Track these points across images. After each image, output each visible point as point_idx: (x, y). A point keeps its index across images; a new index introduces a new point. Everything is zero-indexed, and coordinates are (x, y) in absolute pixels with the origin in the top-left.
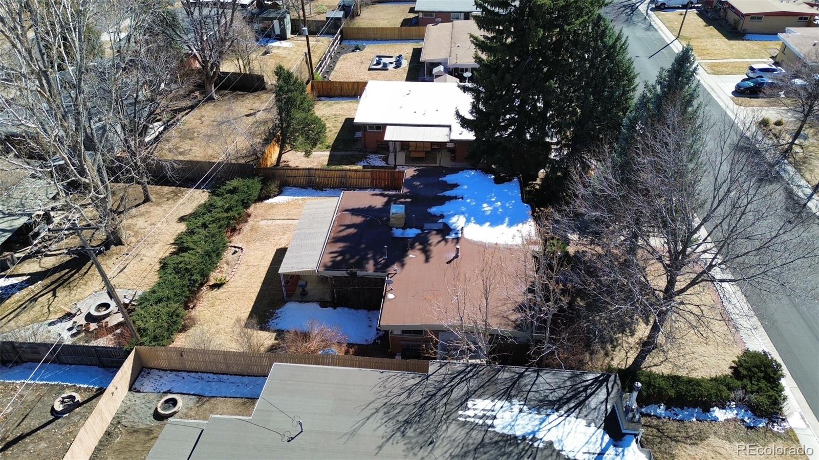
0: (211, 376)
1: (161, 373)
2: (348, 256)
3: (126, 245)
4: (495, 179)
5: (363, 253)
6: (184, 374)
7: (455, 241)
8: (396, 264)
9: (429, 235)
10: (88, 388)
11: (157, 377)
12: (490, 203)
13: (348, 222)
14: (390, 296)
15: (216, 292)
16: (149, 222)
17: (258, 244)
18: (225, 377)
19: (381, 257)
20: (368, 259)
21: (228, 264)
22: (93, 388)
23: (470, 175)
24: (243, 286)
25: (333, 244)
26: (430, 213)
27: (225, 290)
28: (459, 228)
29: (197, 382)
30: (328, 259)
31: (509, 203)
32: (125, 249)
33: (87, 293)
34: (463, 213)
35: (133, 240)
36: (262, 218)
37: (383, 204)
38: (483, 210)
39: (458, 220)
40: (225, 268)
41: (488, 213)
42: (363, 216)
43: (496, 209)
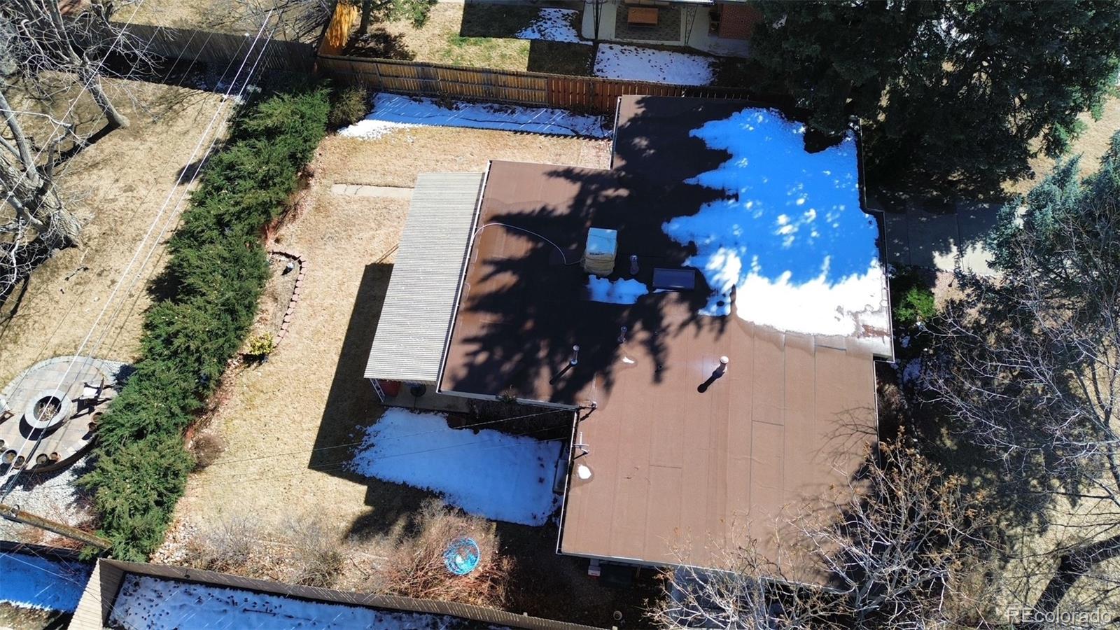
0: (251, 597)
1: (159, 586)
2: (498, 353)
3: (81, 247)
4: (807, 137)
5: (528, 346)
6: (201, 591)
7: (717, 325)
8: (594, 382)
9: (664, 302)
10: (33, 611)
11: (153, 596)
12: (795, 213)
13: (500, 253)
14: (583, 472)
15: (255, 373)
16: (121, 184)
17: (329, 248)
18: (275, 601)
19: (565, 360)
20: (537, 364)
21: (276, 300)
22: (42, 610)
23: (753, 124)
24: (304, 360)
25: (469, 316)
26: (666, 237)
27: (272, 368)
28: (727, 288)
29: (225, 611)
30: (458, 358)
31: (834, 213)
32: (79, 255)
33: (20, 363)
34: (735, 244)
35: (94, 230)
36: (337, 177)
37: (571, 203)
38: (778, 233)
39: (724, 264)
40: (271, 311)
41: (788, 242)
42: (531, 238)
43: (804, 231)
